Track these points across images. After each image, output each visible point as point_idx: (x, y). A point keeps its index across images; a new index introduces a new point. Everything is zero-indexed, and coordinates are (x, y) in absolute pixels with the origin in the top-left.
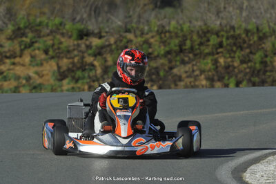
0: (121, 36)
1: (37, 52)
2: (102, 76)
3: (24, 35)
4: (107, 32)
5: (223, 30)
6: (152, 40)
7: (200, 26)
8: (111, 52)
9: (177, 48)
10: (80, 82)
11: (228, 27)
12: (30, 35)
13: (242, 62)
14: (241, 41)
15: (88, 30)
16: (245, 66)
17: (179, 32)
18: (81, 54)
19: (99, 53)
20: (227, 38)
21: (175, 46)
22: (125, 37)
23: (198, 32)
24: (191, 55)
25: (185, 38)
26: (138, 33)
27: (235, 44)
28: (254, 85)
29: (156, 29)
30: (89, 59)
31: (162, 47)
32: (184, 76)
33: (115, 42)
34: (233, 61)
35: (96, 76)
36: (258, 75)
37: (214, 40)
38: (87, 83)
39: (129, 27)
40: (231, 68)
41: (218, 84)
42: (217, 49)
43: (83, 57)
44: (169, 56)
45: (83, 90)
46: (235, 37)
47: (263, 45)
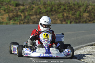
0: (30, 5)
1: (2, 11)
2: (24, 19)
4: (26, 4)
5: (66, 4)
6: (41, 7)
7: (58, 3)
8: (27, 11)
9: (50, 10)
10: (16, 21)
11: (68, 3)
13: (72, 15)
14: (72, 8)
15: (19, 3)
17: (51, 4)
19: (23, 11)
20: (67, 7)
22: (32, 6)
23: (57, 5)
24: (55, 12)
25: (53, 6)
26: (36, 4)
27: (70, 9)
28: (76, 23)
29: (43, 3)
30: (19, 13)
31: (45, 10)
32: (52, 19)
33: (29, 8)
34: (69, 15)
35: (21, 19)
36: (78, 19)
37: (63, 7)
39: (33, 2)
40: (68, 17)
41: (64, 22)
42: (64, 10)
43: (17, 13)
44: (47, 13)
45: (17, 24)
46: (70, 6)
47: (80, 9)
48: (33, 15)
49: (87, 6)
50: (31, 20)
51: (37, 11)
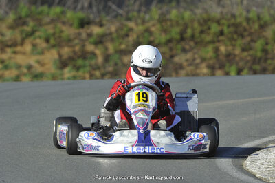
0: (122, 24)
1: (38, 41)
2: (103, 65)
3: (25, 23)
4: (107, 21)
5: (223, 18)
6: (153, 29)
7: (201, 14)
8: (112, 40)
9: (178, 37)
10: (82, 70)
11: (229, 15)
12: (31, 24)
13: (243, 50)
14: (242, 29)
16: (246, 53)
17: (180, 20)
18: (82, 43)
19: (100, 41)
20: (229, 26)
21: (176, 34)
22: (126, 26)
23: (199, 21)
24: (192, 44)
25: (186, 26)
26: (139, 21)
27: (236, 32)
28: (255, 72)
29: (157, 17)
30: (90, 48)
31: (163, 36)
32: (185, 64)
33: (117, 31)
34: (234, 49)
35: (97, 64)
36: (259, 63)
37: (215, 28)
38: (89, 72)
39: (130, 15)
40: (232, 57)
41: (219, 72)
42: (218, 37)
43: (84, 46)
44: (171, 45)
45: (85, 78)
46: (236, 25)
47: (264, 34)
48: (130, 52)
50: (124, 66)
51: (141, 40)
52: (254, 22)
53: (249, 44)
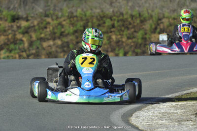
0: (42, 19)
2: (28, 48)
4: (32, 17)
5: (114, 15)
6: (64, 23)
7: (98, 13)
8: (35, 31)
9: (82, 28)
10: (13, 52)
11: (119, 13)
13: (128, 38)
14: (128, 23)
15: (18, 15)
16: (130, 41)
17: (83, 16)
18: (13, 33)
19: (26, 32)
20: (118, 21)
21: (81, 26)
22: (45, 21)
23: (97, 17)
25: (87, 21)
26: (54, 17)
27: (123, 25)
28: (137, 54)
29: (67, 14)
30: (19, 36)
31: (71, 28)
33: (38, 24)
34: (121, 38)
35: (24, 48)
36: (140, 48)
37: (108, 23)
38: (18, 53)
39: (48, 13)
40: (120, 43)
41: (111, 54)
42: (110, 29)
43: (15, 35)
44: (76, 34)
45: (15, 58)
46: (123, 21)
47: (144, 26)
48: (48, 39)
49: (160, 19)
50: (44, 49)
51: (56, 31)
52: (136, 18)
53: (132, 33)
